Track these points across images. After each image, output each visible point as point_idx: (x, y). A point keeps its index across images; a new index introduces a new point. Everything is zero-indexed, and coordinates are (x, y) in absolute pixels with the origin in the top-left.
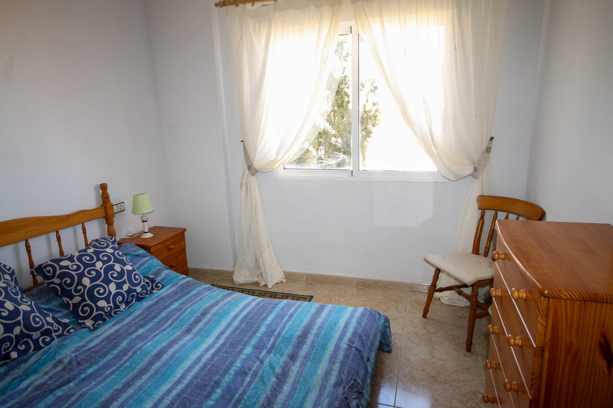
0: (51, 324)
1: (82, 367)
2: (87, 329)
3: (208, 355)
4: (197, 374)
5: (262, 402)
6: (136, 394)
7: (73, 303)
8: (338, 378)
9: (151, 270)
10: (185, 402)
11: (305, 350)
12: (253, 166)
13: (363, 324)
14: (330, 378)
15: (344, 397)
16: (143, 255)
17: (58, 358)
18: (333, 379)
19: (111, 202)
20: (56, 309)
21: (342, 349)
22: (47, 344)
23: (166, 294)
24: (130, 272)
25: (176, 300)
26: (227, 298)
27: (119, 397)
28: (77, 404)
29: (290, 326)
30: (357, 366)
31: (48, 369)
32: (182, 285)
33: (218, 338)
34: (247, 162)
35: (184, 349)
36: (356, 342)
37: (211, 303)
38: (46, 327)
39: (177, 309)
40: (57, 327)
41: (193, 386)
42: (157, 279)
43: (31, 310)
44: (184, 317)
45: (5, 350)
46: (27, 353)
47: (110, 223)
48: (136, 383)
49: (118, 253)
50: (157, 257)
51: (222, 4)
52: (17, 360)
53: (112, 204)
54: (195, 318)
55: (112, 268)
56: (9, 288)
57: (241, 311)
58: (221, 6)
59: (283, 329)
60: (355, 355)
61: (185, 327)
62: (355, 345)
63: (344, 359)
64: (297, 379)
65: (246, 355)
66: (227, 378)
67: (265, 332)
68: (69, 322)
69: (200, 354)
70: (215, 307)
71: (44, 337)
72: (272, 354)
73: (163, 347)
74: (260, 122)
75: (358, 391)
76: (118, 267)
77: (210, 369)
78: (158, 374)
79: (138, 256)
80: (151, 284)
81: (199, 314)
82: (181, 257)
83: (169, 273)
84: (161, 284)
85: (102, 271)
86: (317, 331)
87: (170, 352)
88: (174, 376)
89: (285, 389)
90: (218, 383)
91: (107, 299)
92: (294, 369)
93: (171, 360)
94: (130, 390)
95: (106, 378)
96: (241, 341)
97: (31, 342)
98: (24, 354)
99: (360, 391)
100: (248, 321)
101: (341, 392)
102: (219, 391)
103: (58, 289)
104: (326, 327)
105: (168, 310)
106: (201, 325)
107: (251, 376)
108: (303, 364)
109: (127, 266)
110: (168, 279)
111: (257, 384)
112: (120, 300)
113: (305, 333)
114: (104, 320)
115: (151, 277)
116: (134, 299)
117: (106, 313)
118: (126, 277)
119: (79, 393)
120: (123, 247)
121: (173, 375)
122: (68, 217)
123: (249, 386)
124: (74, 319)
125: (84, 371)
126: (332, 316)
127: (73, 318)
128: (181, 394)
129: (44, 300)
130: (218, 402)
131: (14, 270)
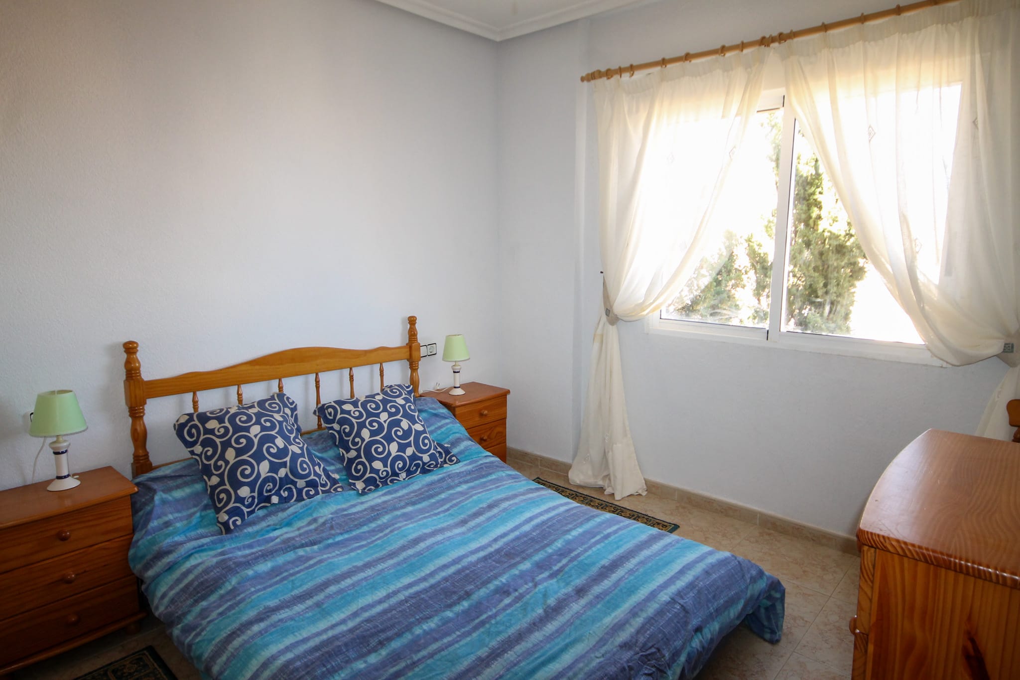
0: (319, 476)
1: (333, 532)
2: (355, 491)
3: (473, 558)
4: (450, 576)
5: (510, 634)
6: (374, 577)
7: (348, 458)
8: (632, 637)
9: (448, 437)
10: (420, 604)
11: (603, 588)
12: (612, 310)
13: (714, 576)
14: (620, 634)
15: (629, 667)
16: (443, 415)
17: (315, 515)
18: (623, 636)
19: (419, 341)
20: (329, 460)
21: (659, 600)
22: (310, 497)
23: (458, 471)
24: (418, 433)
25: (466, 482)
26: (532, 493)
27: (354, 575)
28: (312, 569)
29: (598, 550)
30: (672, 632)
31: (303, 525)
32: (482, 464)
33: (496, 540)
34: (605, 304)
35: (448, 543)
36: (688, 598)
37: (506, 494)
38: (312, 477)
39: (462, 493)
40: (325, 481)
41: (438, 589)
42: (453, 450)
43: (301, 453)
44: (467, 504)
45: (268, 491)
46: (289, 502)
47: (414, 368)
48: (379, 565)
49: (409, 407)
50: (462, 422)
51: (590, 77)
52: (278, 506)
53: (419, 344)
54: (478, 508)
55: (397, 423)
56: (284, 423)
57: (541, 514)
58: (588, 80)
59: (586, 550)
60: (676, 615)
61: (462, 516)
62: (684, 601)
63: (655, 615)
64: (572, 621)
65: (520, 571)
66: (483, 592)
67: (560, 549)
68: (339, 479)
69: (464, 553)
70: (510, 501)
71: (309, 489)
72: (555, 580)
73: (425, 534)
74: (628, 245)
75: (658, 667)
76: (405, 424)
77: (467, 575)
78: (405, 563)
79: (436, 415)
80: (444, 456)
81: (484, 505)
82: (498, 429)
83: (471, 445)
84: (456, 457)
85: (386, 425)
86: (633, 566)
87: (429, 542)
88: (422, 571)
89: (548, 628)
90: (468, 595)
91: (384, 461)
92: (574, 607)
93: (426, 552)
94: (368, 572)
95: (352, 550)
96: (523, 552)
97: (294, 490)
98: (286, 502)
99: (661, 668)
100: (545, 529)
101: (627, 658)
102: (465, 604)
103: (336, 437)
104: (650, 564)
105: (451, 492)
106: (482, 518)
107: (513, 598)
108: (591, 604)
109: (416, 425)
110: (466, 454)
111: (516, 610)
112: (400, 466)
113: (615, 564)
114: (377, 486)
115: (446, 445)
116: (419, 469)
117: (381, 478)
118: (412, 438)
119: (318, 558)
120: (422, 401)
121: (422, 569)
122: (366, 352)
123: (504, 609)
124: (345, 477)
125: (333, 537)
126: (668, 552)
127: (346, 475)
128: (420, 594)
129: (320, 447)
130: (458, 616)
131: (298, 404)
